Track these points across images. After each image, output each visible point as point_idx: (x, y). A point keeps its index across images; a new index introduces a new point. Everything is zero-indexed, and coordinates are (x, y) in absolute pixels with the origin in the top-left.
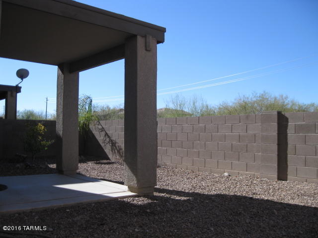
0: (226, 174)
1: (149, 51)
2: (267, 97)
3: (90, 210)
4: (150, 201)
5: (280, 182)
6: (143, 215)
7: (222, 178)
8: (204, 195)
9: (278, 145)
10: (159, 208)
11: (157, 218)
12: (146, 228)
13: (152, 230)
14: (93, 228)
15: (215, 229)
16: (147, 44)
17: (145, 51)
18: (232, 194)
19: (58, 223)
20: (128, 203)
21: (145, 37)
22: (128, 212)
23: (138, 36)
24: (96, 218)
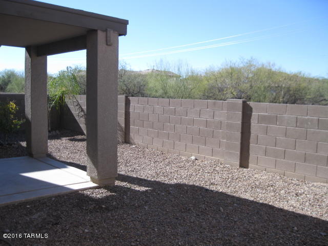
0: (193, 158)
1: (110, 45)
2: (254, 64)
3: (49, 206)
4: (109, 194)
5: (241, 169)
6: (97, 212)
7: (188, 162)
8: (164, 184)
9: (242, 133)
10: (114, 203)
11: (110, 214)
12: (96, 228)
13: (101, 230)
14: (46, 229)
15: (159, 230)
16: (108, 39)
17: (106, 46)
18: (191, 183)
19: (16, 223)
20: (87, 196)
21: (106, 31)
22: (84, 208)
23: (99, 31)
24: (53, 216)
